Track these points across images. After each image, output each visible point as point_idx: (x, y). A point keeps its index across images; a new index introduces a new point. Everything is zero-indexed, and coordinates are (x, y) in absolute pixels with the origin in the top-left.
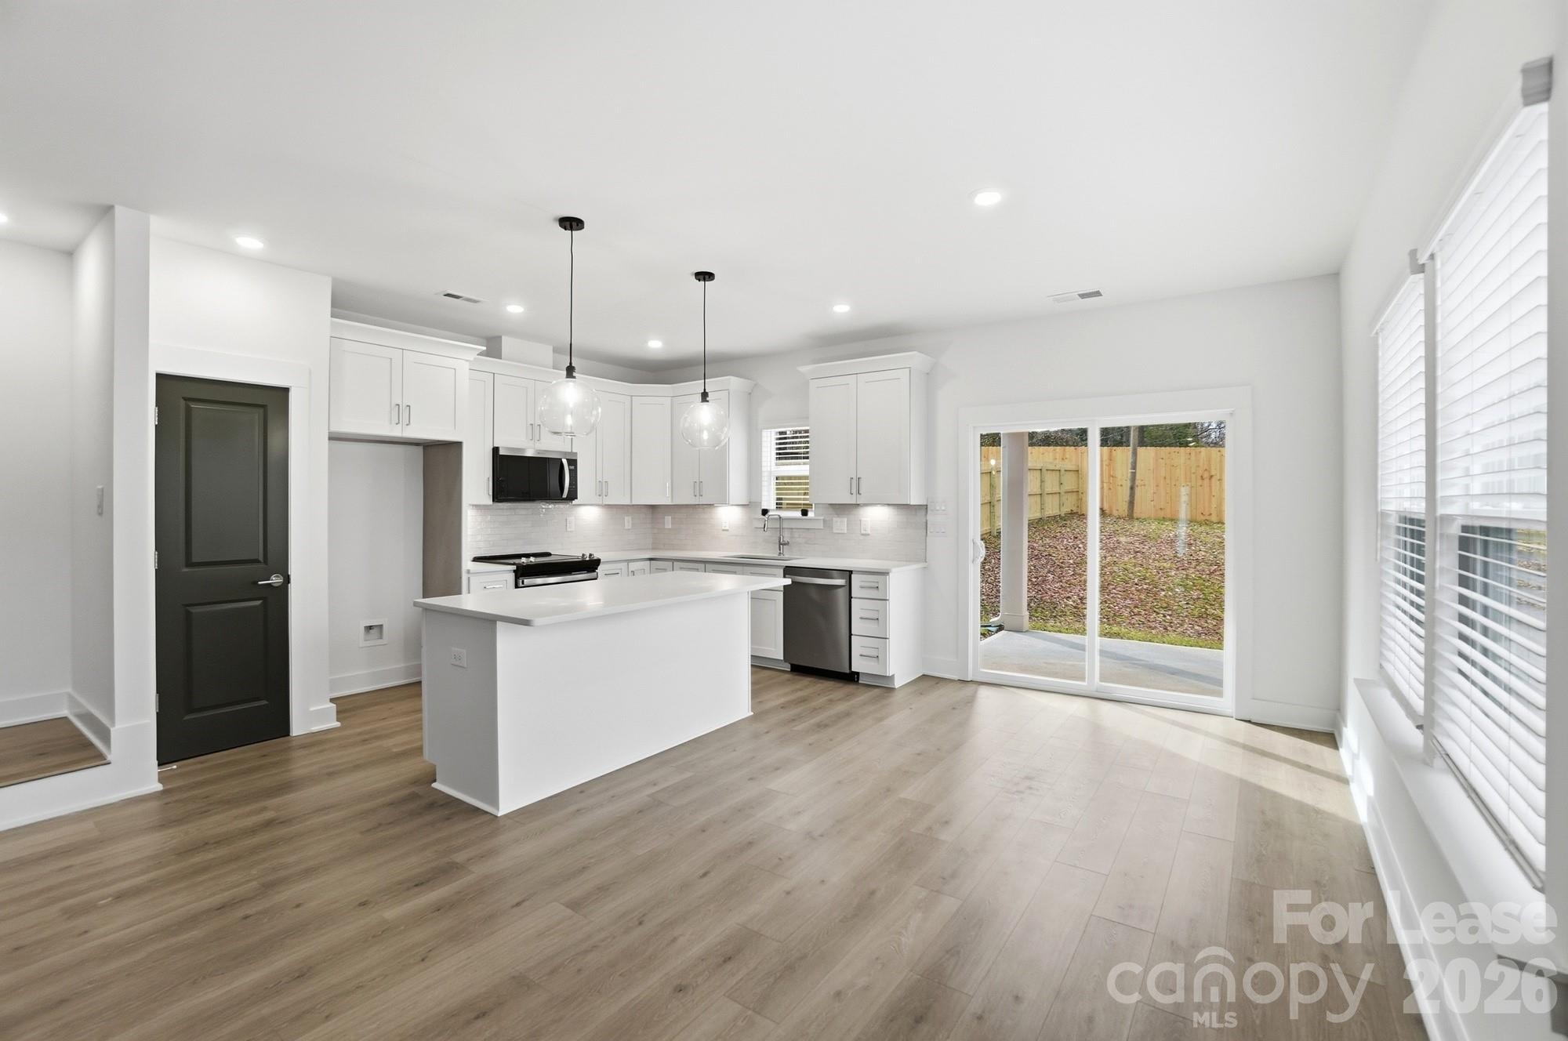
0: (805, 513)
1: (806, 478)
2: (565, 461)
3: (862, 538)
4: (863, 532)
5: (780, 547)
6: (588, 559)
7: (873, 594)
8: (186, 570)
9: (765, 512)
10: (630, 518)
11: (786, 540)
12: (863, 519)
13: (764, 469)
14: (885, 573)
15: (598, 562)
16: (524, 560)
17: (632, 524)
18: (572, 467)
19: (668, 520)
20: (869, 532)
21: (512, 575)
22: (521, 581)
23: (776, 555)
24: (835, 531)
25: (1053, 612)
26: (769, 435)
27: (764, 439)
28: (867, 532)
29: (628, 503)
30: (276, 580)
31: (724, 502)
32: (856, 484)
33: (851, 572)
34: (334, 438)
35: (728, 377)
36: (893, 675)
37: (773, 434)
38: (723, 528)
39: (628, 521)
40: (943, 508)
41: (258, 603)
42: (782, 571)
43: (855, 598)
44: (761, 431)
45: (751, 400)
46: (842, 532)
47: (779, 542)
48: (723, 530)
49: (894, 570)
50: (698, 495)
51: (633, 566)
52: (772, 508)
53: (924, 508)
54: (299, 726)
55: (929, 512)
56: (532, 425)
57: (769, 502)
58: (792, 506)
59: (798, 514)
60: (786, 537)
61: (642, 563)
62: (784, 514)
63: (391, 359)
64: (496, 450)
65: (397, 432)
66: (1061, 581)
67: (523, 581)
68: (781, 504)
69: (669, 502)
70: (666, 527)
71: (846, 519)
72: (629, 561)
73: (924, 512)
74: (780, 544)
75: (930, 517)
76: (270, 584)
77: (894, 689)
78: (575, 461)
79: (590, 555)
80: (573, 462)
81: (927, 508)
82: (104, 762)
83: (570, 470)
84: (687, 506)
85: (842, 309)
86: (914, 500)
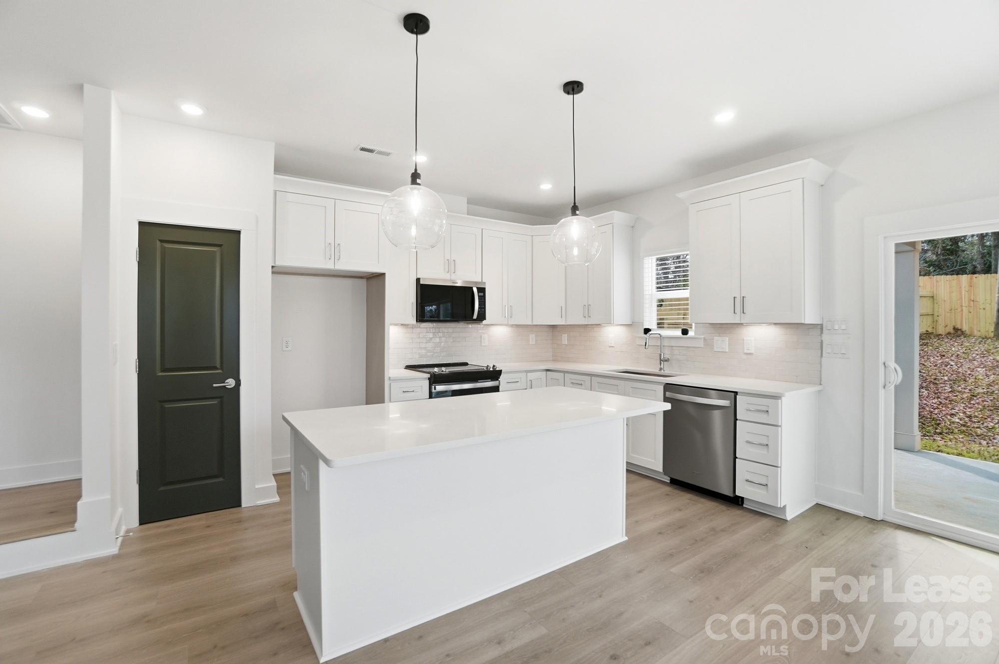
0: (685, 332)
1: (687, 299)
2: (475, 290)
3: (745, 357)
4: (746, 351)
5: (661, 363)
6: (491, 369)
7: (763, 418)
8: (160, 374)
9: (647, 331)
10: (534, 335)
11: (667, 356)
12: (745, 338)
13: (646, 293)
14: (776, 397)
15: (500, 372)
16: (436, 369)
17: (536, 341)
18: (481, 294)
19: (565, 339)
20: (753, 352)
21: (427, 382)
22: (433, 387)
23: (657, 371)
24: (716, 349)
25: (936, 429)
26: (650, 262)
27: (646, 266)
28: (750, 352)
29: (530, 323)
30: (231, 383)
31: (610, 323)
32: (740, 304)
33: (736, 393)
34: (276, 271)
35: (612, 212)
36: (785, 507)
37: (654, 260)
38: (610, 345)
39: (532, 338)
40: (843, 327)
41: (214, 402)
42: (662, 387)
43: (740, 420)
44: (643, 259)
45: (633, 230)
46: (723, 350)
47: (660, 359)
48: (610, 347)
49: (787, 394)
50: (587, 316)
51: (531, 376)
52: (654, 328)
53: (819, 328)
54: (247, 500)
55: (825, 331)
56: (448, 260)
57: (651, 323)
58: (674, 326)
59: (678, 333)
60: (667, 354)
61: (539, 373)
62: (666, 333)
63: (326, 207)
64: (418, 280)
65: (329, 266)
66: (938, 398)
67: (435, 388)
68: (663, 324)
69: (563, 323)
70: (563, 343)
71: (727, 338)
72: (527, 372)
73: (819, 331)
74: (661, 360)
75: (826, 337)
76: (225, 386)
77: (786, 521)
78: (484, 289)
79: (494, 366)
80: (482, 290)
81: (822, 329)
82: (72, 529)
83: (479, 296)
84: (579, 326)
85: (725, 117)
86: (809, 319)
